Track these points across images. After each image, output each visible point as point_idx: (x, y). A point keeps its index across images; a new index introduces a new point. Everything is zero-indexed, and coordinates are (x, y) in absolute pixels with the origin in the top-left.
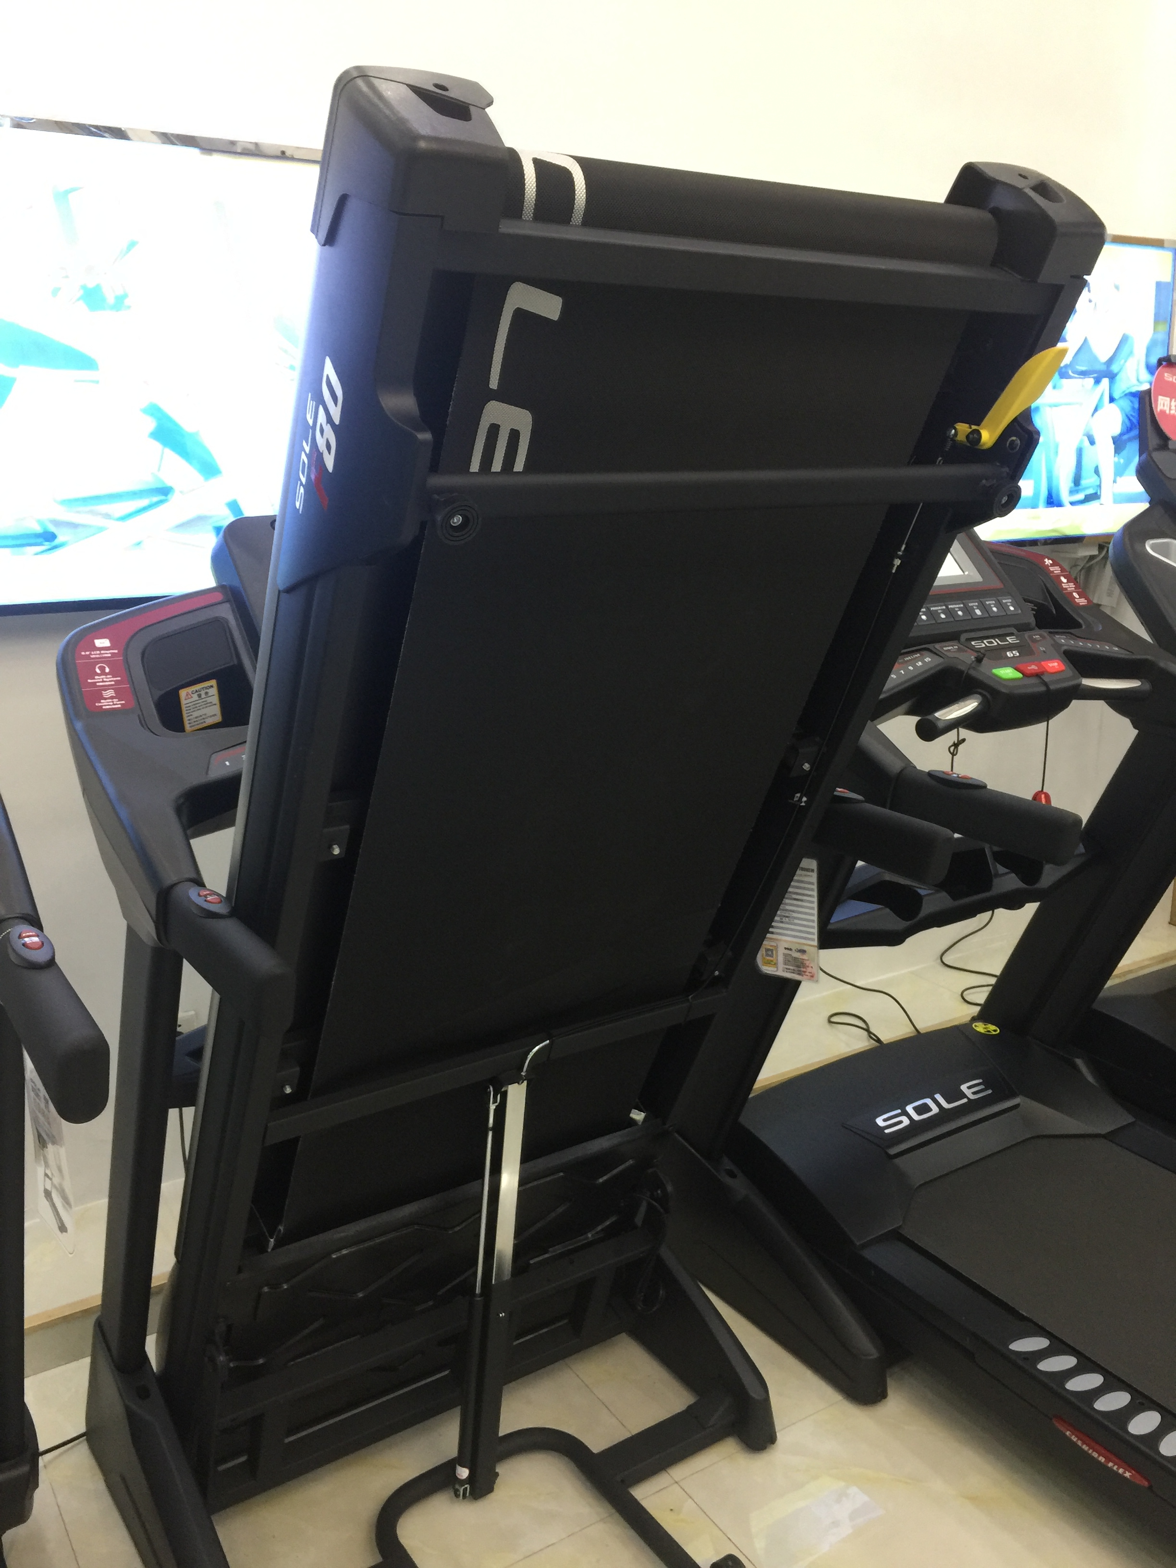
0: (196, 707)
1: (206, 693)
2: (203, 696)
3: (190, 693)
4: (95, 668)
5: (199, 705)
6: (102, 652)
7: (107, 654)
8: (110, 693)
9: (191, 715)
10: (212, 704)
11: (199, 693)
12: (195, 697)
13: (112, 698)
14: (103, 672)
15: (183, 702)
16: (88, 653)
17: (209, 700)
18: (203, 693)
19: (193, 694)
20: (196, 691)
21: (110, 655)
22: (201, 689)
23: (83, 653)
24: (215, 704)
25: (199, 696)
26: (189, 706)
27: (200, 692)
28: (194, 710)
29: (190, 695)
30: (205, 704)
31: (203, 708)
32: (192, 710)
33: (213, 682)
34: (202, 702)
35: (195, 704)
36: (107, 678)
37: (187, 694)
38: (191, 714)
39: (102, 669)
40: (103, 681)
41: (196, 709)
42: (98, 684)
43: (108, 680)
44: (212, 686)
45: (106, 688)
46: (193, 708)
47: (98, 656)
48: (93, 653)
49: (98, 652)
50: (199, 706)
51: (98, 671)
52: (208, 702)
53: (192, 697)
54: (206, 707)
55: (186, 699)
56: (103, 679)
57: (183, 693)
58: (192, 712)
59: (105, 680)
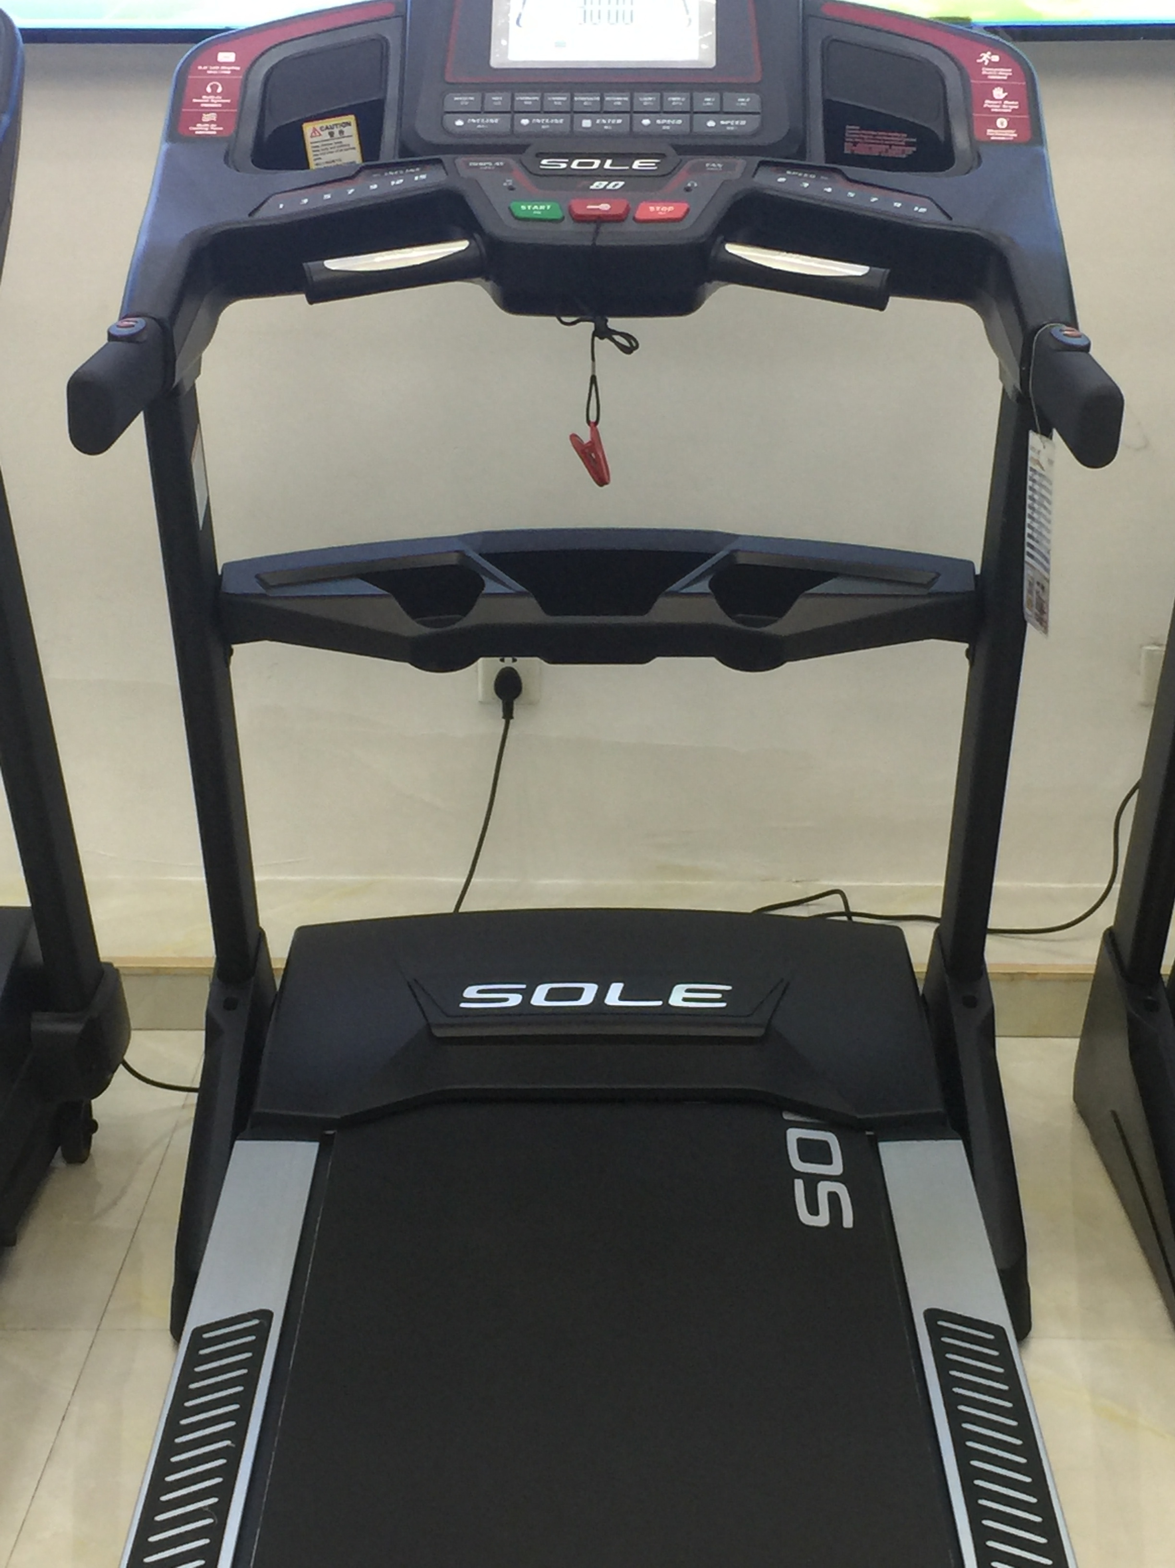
0: (327, 149)
1: (341, 132)
2: (337, 134)
3: (318, 129)
4: (206, 86)
5: (331, 146)
6: (223, 68)
7: (227, 70)
8: (213, 116)
9: (320, 159)
10: (348, 148)
11: (331, 130)
12: (325, 135)
13: (211, 122)
14: (214, 93)
15: (308, 140)
16: (205, 68)
17: (344, 141)
18: (336, 131)
19: (322, 131)
20: (327, 128)
21: (229, 72)
22: (334, 125)
23: (200, 68)
24: (354, 148)
25: (331, 134)
26: (317, 147)
27: (333, 128)
28: (324, 152)
29: (318, 132)
30: (338, 147)
31: (337, 151)
32: (321, 152)
33: (351, 118)
34: (336, 143)
35: (325, 145)
36: (215, 99)
37: (315, 130)
38: (319, 156)
39: (214, 88)
40: (210, 103)
41: (326, 151)
42: (203, 105)
43: (216, 101)
44: (349, 124)
45: (209, 110)
46: (323, 150)
47: (215, 72)
48: (211, 68)
49: (217, 68)
50: (331, 148)
51: (209, 90)
52: (344, 143)
53: (320, 135)
54: (341, 150)
55: (312, 137)
56: (210, 100)
57: (308, 128)
58: (321, 154)
59: (212, 101)
